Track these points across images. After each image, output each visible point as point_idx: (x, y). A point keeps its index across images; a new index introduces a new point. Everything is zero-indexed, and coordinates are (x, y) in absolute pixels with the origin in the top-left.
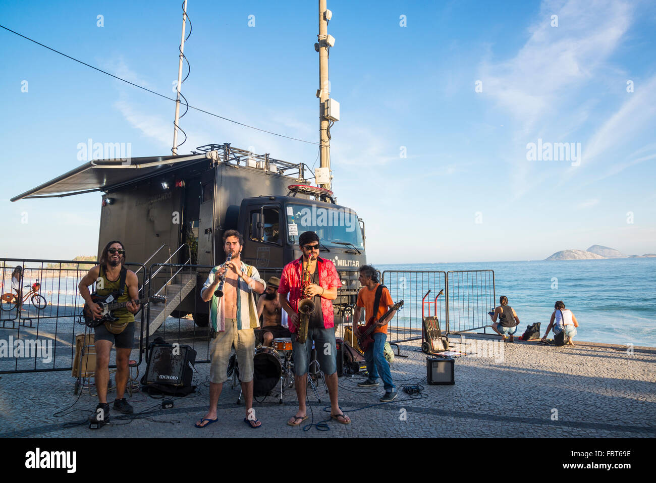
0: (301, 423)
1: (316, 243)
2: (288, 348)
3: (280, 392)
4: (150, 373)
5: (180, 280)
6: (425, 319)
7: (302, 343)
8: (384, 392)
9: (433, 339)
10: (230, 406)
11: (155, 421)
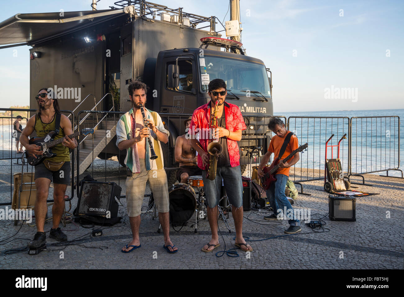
0: (214, 250)
1: (223, 90)
2: (201, 184)
3: (195, 223)
4: (81, 207)
5: (105, 126)
6: (327, 161)
7: (212, 180)
8: (288, 225)
9: (335, 179)
10: (152, 234)
11: (86, 247)
